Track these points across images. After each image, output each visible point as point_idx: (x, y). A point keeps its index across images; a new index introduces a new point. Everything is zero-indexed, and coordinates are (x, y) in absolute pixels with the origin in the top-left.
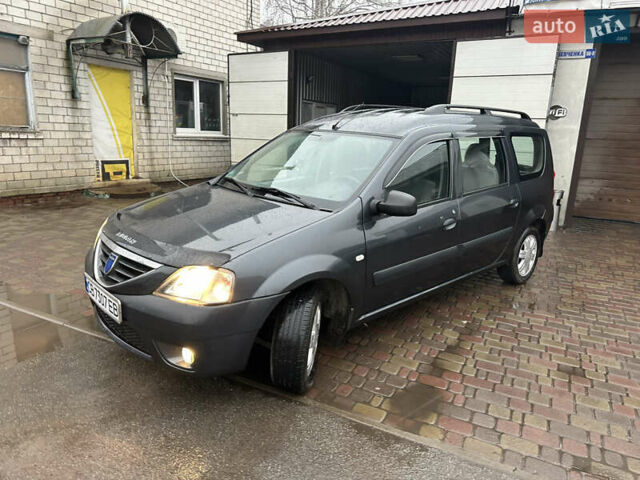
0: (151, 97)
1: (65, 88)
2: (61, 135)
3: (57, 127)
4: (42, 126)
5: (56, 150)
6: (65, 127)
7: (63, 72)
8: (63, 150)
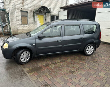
0: (47, 19)
1: (33, 18)
3: (31, 24)
6: (33, 24)
7: (33, 16)
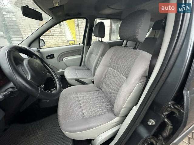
2: (58, 35)
4: (53, 33)
5: (57, 38)
8: (59, 38)
